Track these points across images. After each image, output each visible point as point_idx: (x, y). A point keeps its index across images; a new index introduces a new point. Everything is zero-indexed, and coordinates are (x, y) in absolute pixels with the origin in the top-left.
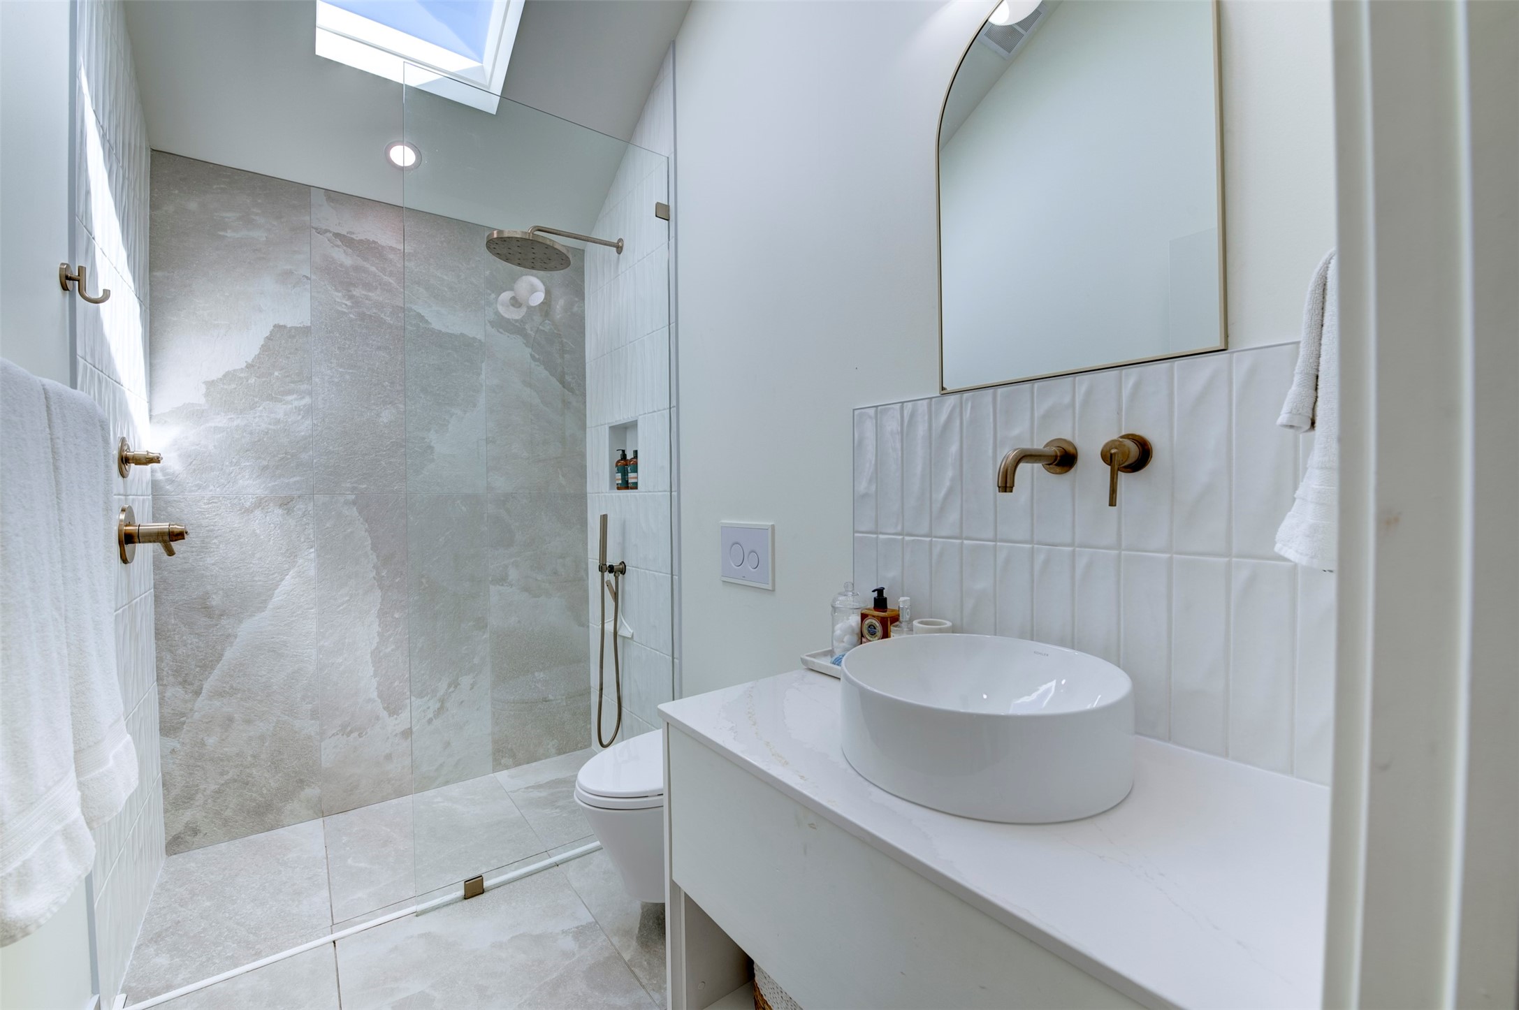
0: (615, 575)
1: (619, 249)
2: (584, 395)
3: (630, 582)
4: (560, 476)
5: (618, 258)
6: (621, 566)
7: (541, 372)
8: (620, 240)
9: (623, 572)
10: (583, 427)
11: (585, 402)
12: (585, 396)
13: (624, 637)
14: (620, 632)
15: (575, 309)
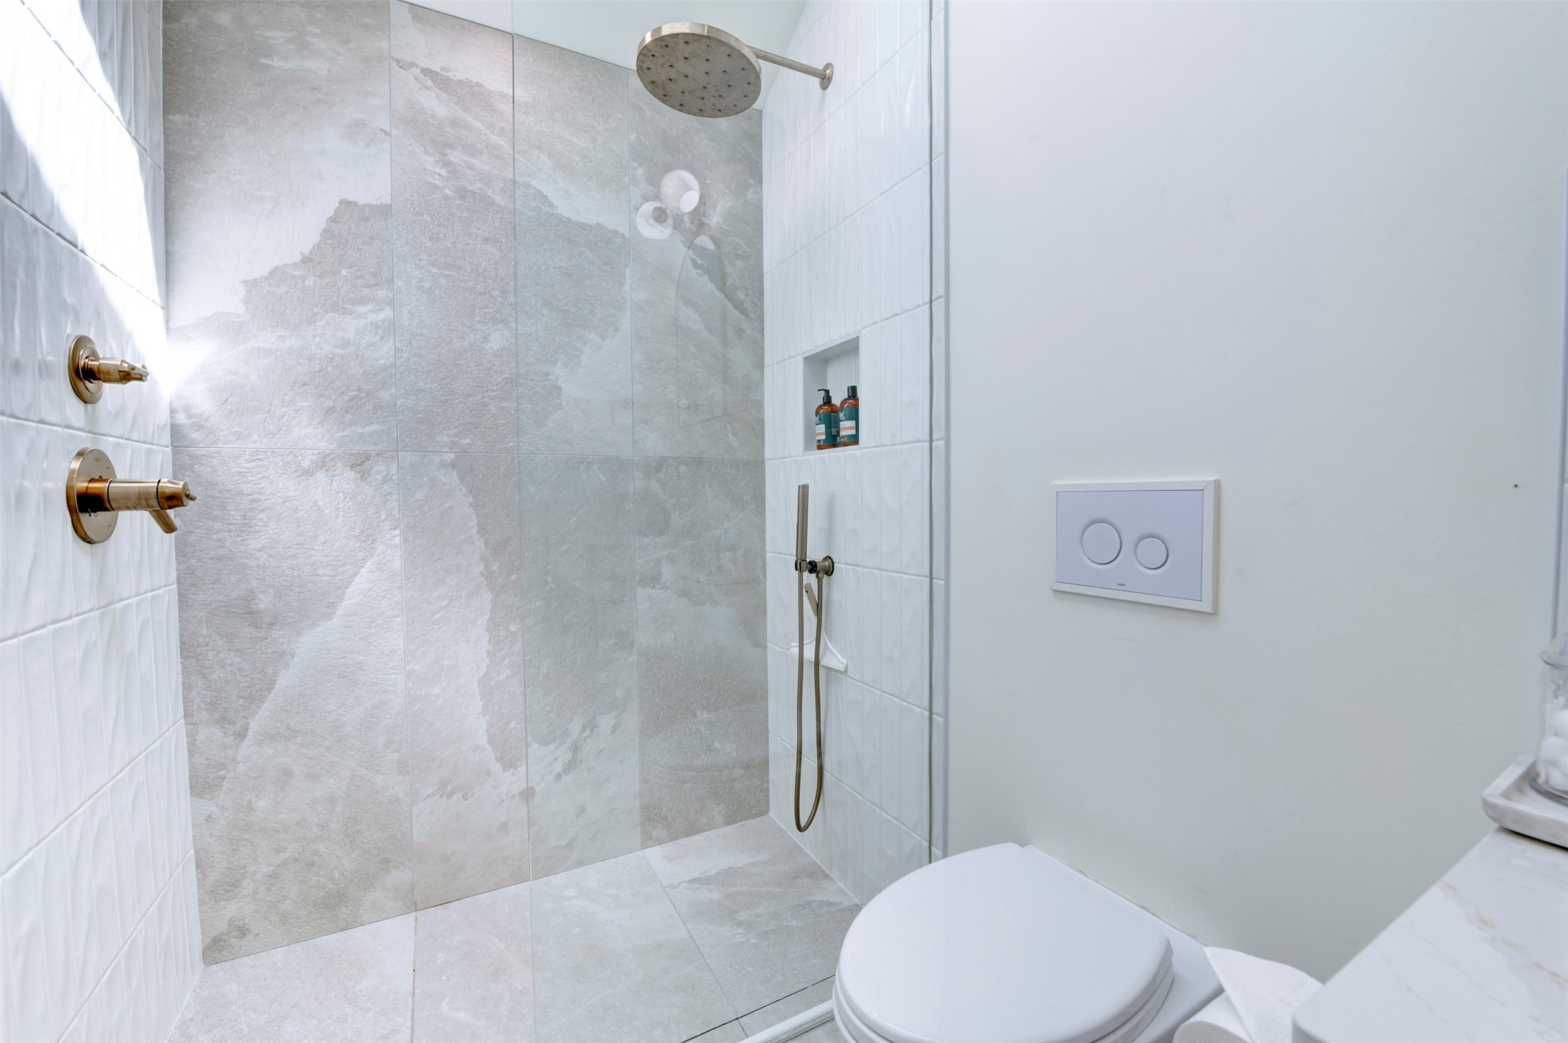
0: (817, 577)
1: (825, 79)
2: (761, 319)
3: (841, 588)
4: (730, 434)
5: (824, 96)
6: (827, 563)
7: (706, 285)
8: (828, 66)
9: (829, 572)
10: (760, 365)
11: (763, 330)
12: (763, 322)
13: (829, 669)
14: (824, 661)
15: (750, 195)
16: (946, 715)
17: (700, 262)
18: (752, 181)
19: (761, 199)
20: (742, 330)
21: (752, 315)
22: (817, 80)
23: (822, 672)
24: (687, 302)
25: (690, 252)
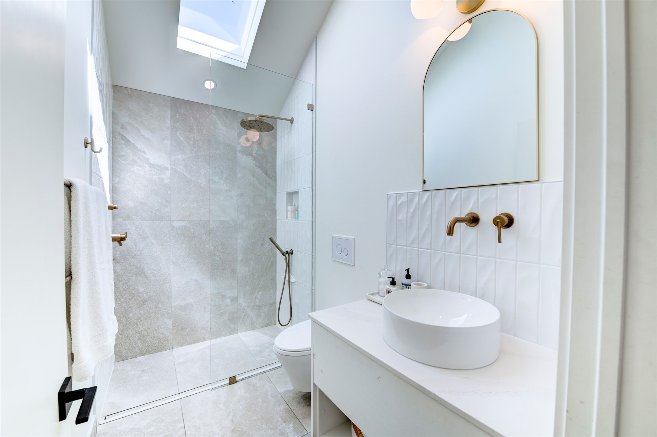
16: (315, 290)
17: (257, 165)
18: (274, 141)
19: (276, 146)
20: (270, 183)
21: (273, 179)
22: (290, 121)
23: (290, 283)
24: (254, 176)
25: (255, 162)
